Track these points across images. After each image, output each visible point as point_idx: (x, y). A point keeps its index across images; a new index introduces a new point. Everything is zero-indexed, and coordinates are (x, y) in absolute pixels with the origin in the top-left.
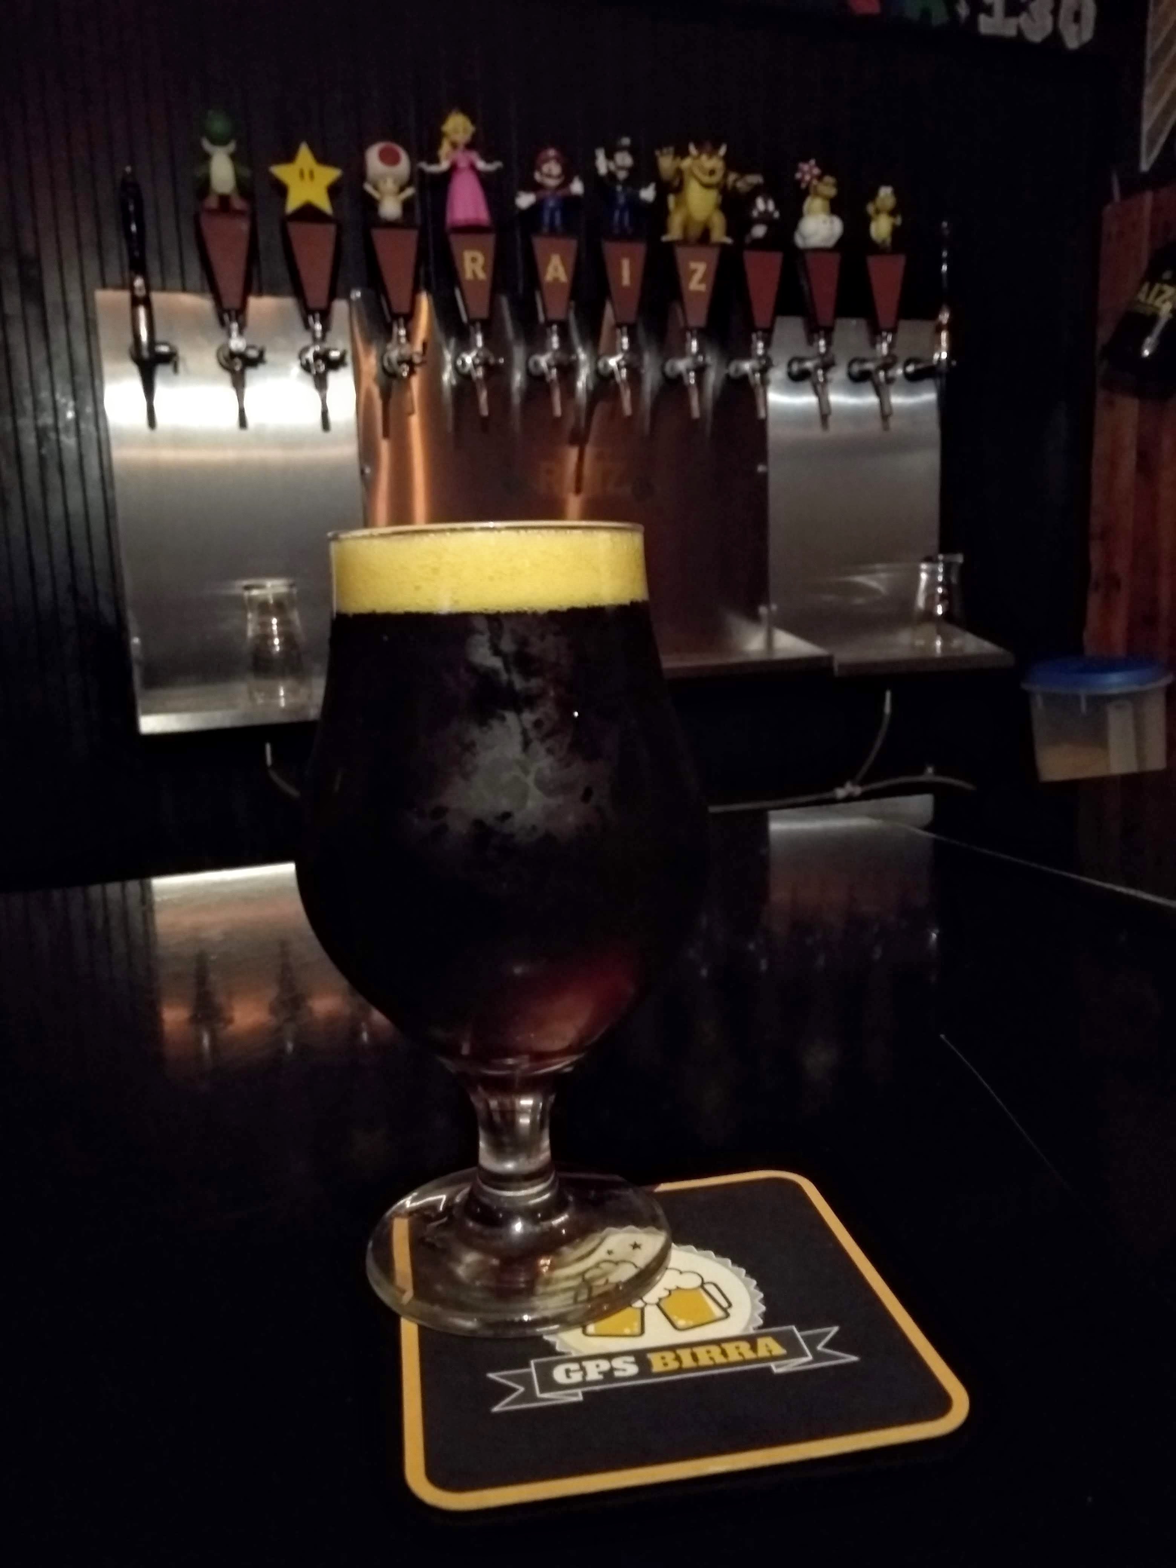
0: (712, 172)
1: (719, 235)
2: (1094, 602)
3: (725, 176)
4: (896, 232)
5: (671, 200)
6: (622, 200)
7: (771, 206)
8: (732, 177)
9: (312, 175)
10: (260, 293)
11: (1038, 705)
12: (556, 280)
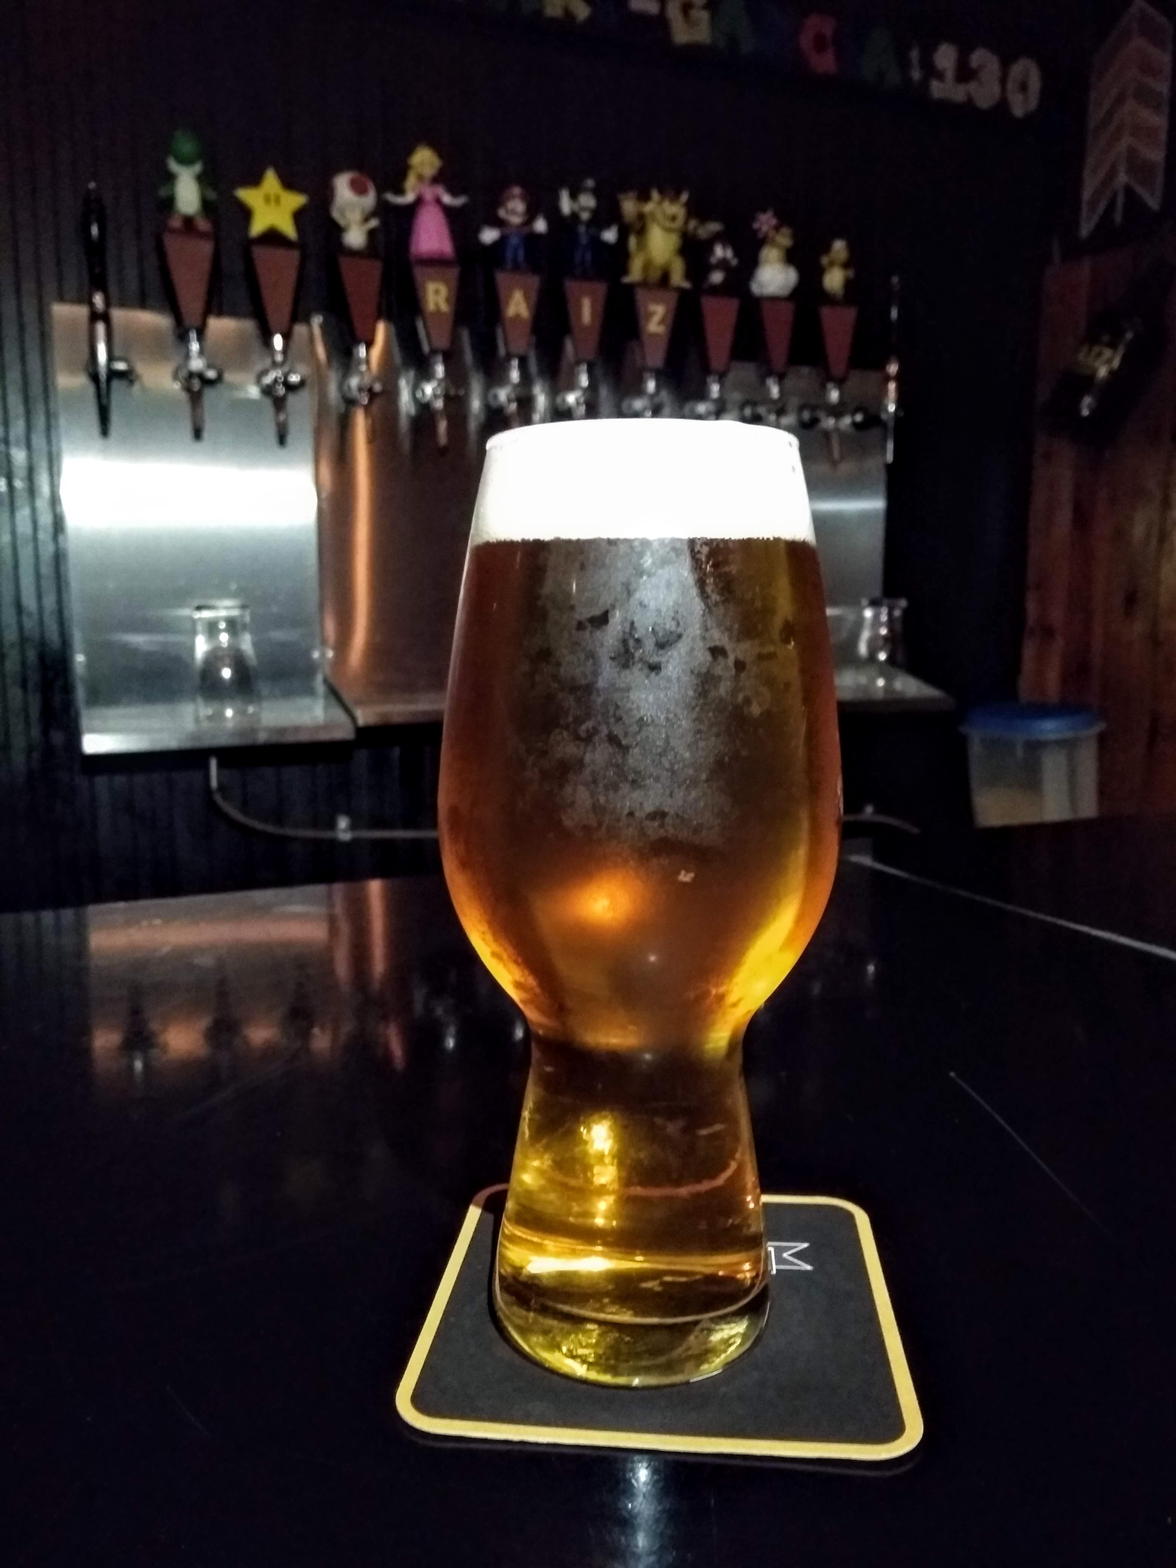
0: (673, 218)
1: (678, 278)
2: (1029, 651)
3: (686, 223)
4: (848, 284)
5: (632, 241)
6: (584, 240)
7: (729, 254)
8: (693, 224)
9: (278, 200)
10: (220, 314)
11: (976, 749)
12: (518, 316)
